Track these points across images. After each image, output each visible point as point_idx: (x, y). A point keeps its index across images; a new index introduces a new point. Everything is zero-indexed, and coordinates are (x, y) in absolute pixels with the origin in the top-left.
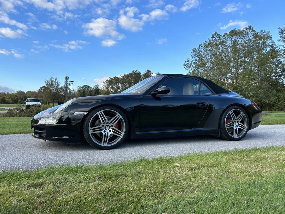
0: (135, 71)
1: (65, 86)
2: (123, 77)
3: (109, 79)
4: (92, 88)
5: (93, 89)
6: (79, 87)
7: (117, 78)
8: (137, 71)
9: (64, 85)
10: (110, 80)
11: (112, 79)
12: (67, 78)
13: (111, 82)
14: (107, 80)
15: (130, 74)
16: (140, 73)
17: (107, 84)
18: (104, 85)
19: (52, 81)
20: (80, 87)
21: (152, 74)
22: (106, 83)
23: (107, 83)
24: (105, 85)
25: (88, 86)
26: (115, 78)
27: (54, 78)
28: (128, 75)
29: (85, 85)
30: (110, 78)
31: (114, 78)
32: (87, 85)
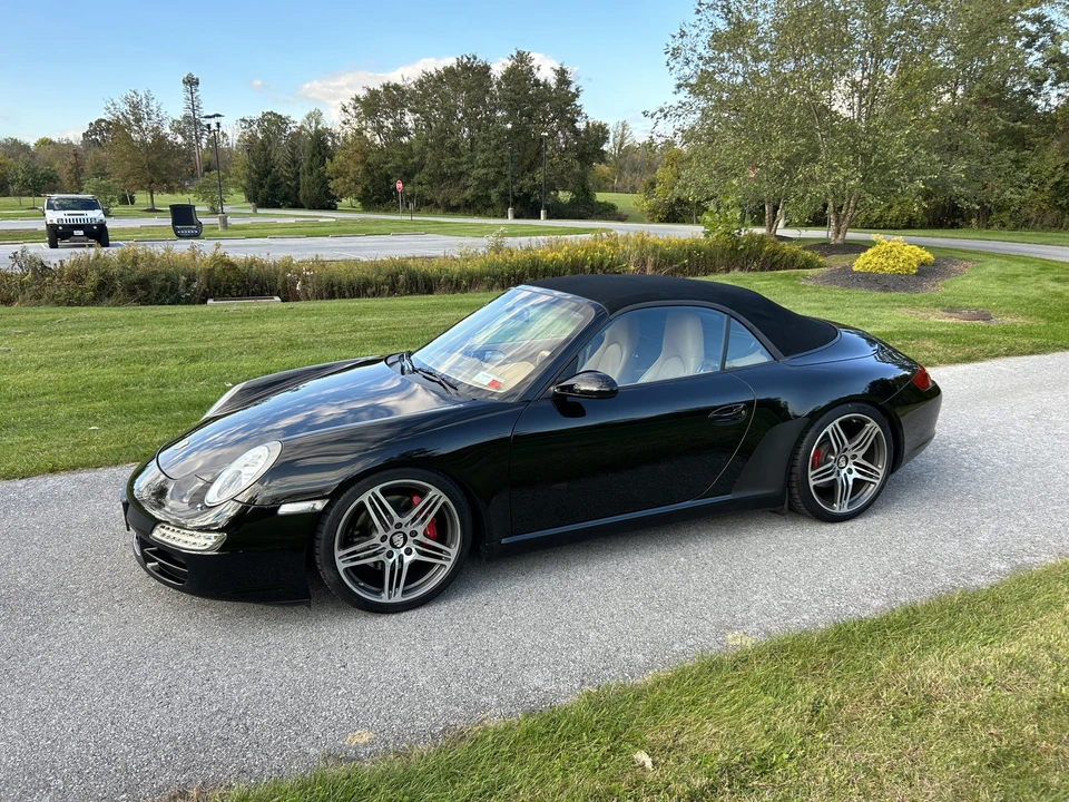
0: (469, 59)
1: (186, 117)
2: (420, 84)
3: (363, 94)
4: (299, 125)
5: (302, 127)
6: (243, 120)
7: (396, 87)
8: (475, 58)
9: (183, 113)
10: (365, 98)
11: (374, 94)
12: (191, 82)
13: (372, 105)
14: (357, 100)
15: (449, 71)
16: (487, 68)
17: (358, 115)
18: (344, 119)
19: (135, 107)
20: (251, 122)
21: (535, 71)
22: (351, 110)
23: (355, 108)
24: (349, 117)
25: (280, 116)
26: (386, 87)
27: (142, 93)
28: (440, 78)
29: (269, 113)
30: (369, 90)
31: (382, 90)
32: (275, 115)
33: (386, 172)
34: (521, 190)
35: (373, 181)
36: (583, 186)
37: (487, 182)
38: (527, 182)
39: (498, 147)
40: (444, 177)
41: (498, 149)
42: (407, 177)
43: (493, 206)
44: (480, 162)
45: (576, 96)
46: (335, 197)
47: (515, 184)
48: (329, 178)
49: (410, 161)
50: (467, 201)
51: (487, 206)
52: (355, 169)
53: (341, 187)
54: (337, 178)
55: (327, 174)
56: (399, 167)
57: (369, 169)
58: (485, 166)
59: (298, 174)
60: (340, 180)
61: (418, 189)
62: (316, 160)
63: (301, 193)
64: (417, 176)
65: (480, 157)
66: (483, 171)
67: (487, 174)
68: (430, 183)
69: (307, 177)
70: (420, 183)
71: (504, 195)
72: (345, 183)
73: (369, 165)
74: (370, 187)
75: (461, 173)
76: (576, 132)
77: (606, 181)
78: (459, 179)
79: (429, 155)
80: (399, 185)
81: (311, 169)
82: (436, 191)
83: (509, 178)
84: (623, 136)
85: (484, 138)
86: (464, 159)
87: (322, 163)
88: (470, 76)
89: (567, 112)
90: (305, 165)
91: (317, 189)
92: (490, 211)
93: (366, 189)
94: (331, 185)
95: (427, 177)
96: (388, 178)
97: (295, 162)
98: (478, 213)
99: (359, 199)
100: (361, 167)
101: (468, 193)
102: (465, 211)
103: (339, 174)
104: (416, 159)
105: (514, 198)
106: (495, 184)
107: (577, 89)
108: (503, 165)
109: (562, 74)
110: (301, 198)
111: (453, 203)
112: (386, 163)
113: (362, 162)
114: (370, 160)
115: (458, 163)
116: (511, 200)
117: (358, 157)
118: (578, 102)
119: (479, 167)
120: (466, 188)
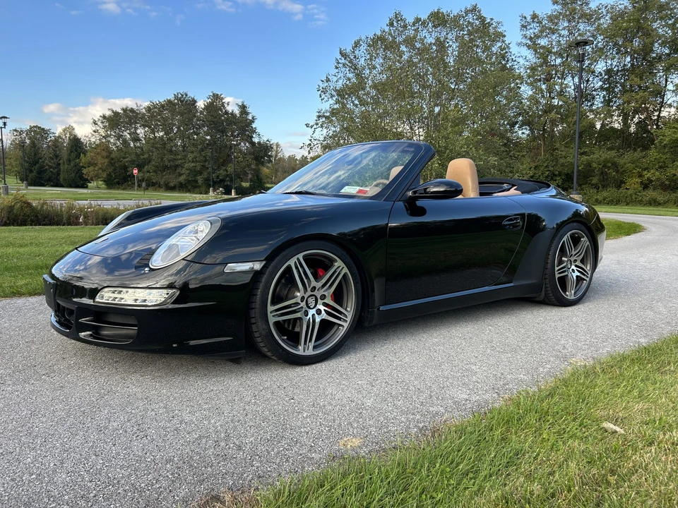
0: (182, 95)
2: (149, 109)
3: (108, 113)
4: (57, 135)
5: (59, 137)
6: (15, 130)
7: (132, 110)
8: (186, 95)
10: (110, 116)
11: (116, 114)
13: (114, 121)
14: (104, 117)
15: (168, 102)
16: (194, 102)
17: (105, 127)
18: (94, 129)
20: (21, 132)
21: (226, 105)
22: (99, 123)
23: (102, 122)
24: (98, 128)
25: (43, 129)
26: (125, 110)
28: (163, 106)
29: (34, 127)
30: (112, 111)
31: (122, 112)
32: (39, 128)
33: (124, 164)
34: (218, 177)
35: (114, 170)
36: (257, 176)
37: (195, 171)
38: (222, 172)
39: (202, 150)
40: (165, 168)
41: (203, 151)
42: (140, 167)
43: (199, 187)
44: (190, 159)
45: (252, 121)
46: (87, 180)
47: (214, 173)
48: (83, 167)
49: (142, 157)
50: (181, 183)
51: (195, 187)
52: (102, 161)
53: (92, 173)
54: (89, 167)
55: (81, 164)
56: (134, 161)
57: (112, 162)
58: (193, 162)
59: (59, 164)
60: (91, 168)
61: (147, 175)
62: (73, 155)
63: (62, 177)
64: (146, 167)
65: (190, 156)
66: (193, 164)
67: (195, 167)
68: (155, 172)
69: (66, 166)
70: (148, 172)
71: (207, 180)
72: (94, 170)
73: (112, 159)
74: (113, 174)
75: (177, 166)
76: (253, 144)
77: (268, 177)
78: (176, 170)
79: (155, 154)
80: (135, 171)
81: (70, 161)
82: (160, 176)
83: (210, 170)
84: (277, 151)
85: (193, 144)
86: (180, 157)
87: (78, 156)
88: (184, 106)
89: (247, 131)
90: (65, 157)
91: (73, 175)
92: (197, 190)
93: (109, 175)
94: (85, 171)
95: (153, 168)
96: (125, 168)
97: (57, 156)
98: (189, 191)
99: (104, 181)
100: (106, 161)
101: (182, 179)
102: (180, 190)
103: (90, 164)
104: (146, 156)
105: (213, 182)
106: (200, 173)
107: (253, 118)
108: (206, 161)
109: (243, 108)
110: (61, 180)
111: (172, 184)
112: (124, 158)
113: (107, 157)
114: (113, 156)
115: (175, 159)
116: (211, 183)
117: (104, 154)
118: (254, 126)
119: (189, 162)
120: (180, 175)
